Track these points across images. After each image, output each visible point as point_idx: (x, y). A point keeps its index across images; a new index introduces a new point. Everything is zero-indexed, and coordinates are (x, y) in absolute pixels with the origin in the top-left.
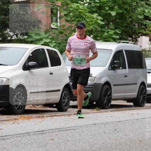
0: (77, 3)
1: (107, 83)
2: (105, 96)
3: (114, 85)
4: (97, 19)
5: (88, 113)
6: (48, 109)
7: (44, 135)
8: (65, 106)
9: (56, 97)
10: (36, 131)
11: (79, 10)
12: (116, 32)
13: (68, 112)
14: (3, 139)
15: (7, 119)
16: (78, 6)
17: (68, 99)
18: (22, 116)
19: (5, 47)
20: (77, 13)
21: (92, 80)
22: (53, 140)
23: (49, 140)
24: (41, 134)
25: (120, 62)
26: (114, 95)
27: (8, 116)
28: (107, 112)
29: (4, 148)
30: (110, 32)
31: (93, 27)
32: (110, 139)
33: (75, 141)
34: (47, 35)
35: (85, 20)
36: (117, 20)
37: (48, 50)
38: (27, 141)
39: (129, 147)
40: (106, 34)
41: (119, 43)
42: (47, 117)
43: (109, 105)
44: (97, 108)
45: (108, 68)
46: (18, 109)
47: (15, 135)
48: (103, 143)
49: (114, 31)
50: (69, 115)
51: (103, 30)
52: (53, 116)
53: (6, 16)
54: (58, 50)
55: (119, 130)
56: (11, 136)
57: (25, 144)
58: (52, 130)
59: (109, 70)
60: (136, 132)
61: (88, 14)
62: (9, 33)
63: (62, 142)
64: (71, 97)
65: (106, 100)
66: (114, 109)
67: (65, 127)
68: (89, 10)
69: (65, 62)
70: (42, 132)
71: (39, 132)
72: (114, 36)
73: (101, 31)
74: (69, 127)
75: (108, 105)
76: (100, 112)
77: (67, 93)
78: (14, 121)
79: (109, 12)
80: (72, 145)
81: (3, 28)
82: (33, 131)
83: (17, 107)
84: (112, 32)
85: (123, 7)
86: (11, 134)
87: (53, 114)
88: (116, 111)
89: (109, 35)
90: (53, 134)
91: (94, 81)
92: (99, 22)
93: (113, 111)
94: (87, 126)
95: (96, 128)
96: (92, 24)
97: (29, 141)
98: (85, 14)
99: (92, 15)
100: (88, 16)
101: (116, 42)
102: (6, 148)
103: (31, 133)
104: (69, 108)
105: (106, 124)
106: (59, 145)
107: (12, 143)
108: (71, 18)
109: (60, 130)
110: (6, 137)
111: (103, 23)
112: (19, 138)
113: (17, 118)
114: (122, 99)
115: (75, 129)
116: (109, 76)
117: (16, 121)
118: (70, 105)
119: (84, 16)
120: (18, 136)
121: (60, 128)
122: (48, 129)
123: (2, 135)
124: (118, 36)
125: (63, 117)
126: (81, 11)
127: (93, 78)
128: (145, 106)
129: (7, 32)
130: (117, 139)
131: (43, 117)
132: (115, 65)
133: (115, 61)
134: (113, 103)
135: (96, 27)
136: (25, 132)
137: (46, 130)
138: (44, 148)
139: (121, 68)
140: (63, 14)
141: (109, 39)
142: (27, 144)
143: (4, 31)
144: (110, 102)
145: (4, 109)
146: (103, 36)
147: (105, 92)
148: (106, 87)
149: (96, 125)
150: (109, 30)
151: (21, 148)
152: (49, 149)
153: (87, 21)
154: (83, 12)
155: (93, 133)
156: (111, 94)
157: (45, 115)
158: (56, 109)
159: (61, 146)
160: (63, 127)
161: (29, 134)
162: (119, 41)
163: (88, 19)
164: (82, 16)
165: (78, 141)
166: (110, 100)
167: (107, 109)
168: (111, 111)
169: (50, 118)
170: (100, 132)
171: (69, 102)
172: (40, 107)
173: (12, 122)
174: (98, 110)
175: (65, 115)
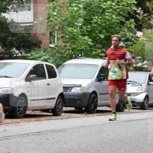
0: (72, 27)
1: (94, 92)
2: (92, 103)
3: (100, 94)
4: (88, 41)
5: (78, 117)
6: (45, 113)
7: (40, 135)
8: (59, 111)
9: (51, 104)
10: (34, 132)
11: (73, 33)
12: (102, 50)
13: (62, 116)
14: (7, 139)
15: (10, 122)
16: (72, 30)
17: (62, 105)
18: (23, 119)
19: (11, 63)
20: (72, 36)
21: (82, 89)
22: (48, 140)
23: (45, 140)
24: (39, 135)
25: (105, 75)
26: (100, 102)
27: (12, 120)
28: (93, 116)
29: (7, 147)
30: (98, 51)
31: (84, 47)
32: (95, 139)
33: (67, 141)
34: (45, 53)
35: (77, 41)
36: (104, 41)
37: (46, 65)
38: (26, 140)
39: (111, 146)
40: (94, 53)
41: (105, 59)
42: (44, 120)
43: (96, 110)
44: (86, 113)
45: (95, 80)
46: (20, 114)
47: (17, 135)
48: (90, 143)
49: (101, 50)
50: (62, 119)
51: (93, 49)
52: (49, 120)
53: (13, 37)
54: (55, 65)
55: (103, 131)
56: (13, 137)
57: (24, 143)
58: (48, 131)
59: (96, 81)
60: (116, 133)
61: (80, 36)
62: (15, 51)
63: (55, 142)
64: (64, 104)
65: (93, 107)
66: (99, 114)
67: (58, 129)
68: (81, 33)
69: (60, 75)
70: (39, 133)
71: (37, 133)
72: (101, 54)
73: (91, 50)
74: (62, 129)
75: (94, 111)
76: (87, 117)
77: (61, 100)
78: (16, 124)
79: (99, 35)
80: (64, 144)
81: (10, 47)
82: (32, 132)
83: (19, 112)
84: (99, 51)
85: (109, 31)
86: (13, 135)
87: (49, 118)
88: (101, 115)
89: (97, 54)
90: (49, 134)
91: (84, 90)
92: (89, 43)
93: (99, 115)
94: (77, 128)
95: (84, 130)
96: (83, 45)
97: (28, 141)
98: (78, 37)
99: (84, 38)
100: (80, 38)
101: (102, 58)
102: (8, 147)
103: (30, 134)
104: (62, 113)
105: (92, 126)
106: (53, 144)
107: (13, 142)
108: (66, 39)
109: (54, 131)
110: (10, 137)
111: (92, 44)
112: (20, 138)
113: (19, 121)
114: (106, 106)
115: (67, 131)
116: (96, 87)
117: (18, 124)
118: (63, 110)
119: (77, 38)
120: (19, 136)
121: (54, 130)
122: (45, 131)
123: (6, 136)
124: (104, 54)
125: (57, 120)
126: (75, 34)
127: (83, 88)
128: (125, 112)
129: (13, 50)
130: (101, 139)
131: (41, 120)
132: (101, 78)
133: (101, 74)
134: (99, 108)
135: (86, 47)
136: (26, 133)
137: (43, 132)
138: (41, 147)
139: (106, 80)
140: (60, 36)
141: (97, 57)
142: (26, 143)
143: (11, 49)
144: (96, 108)
145: (8, 114)
146: (92, 54)
147: (92, 99)
148: (93, 95)
149: (84, 127)
150: (97, 49)
151: (21, 147)
152: (45, 148)
153: (79, 42)
154: (77, 35)
155: (82, 134)
156: (97, 102)
157: (43, 119)
158: (51, 114)
159: (54, 145)
160: (57, 129)
161: (29, 134)
162: (105, 58)
163: (80, 40)
164: (75, 38)
165: (69, 141)
166: (96, 106)
167: (94, 113)
168: (97, 116)
169: (46, 121)
170: (88, 133)
171: (62, 108)
172: (39, 112)
173: (14, 124)
174: (86, 115)
175: (58, 119)
